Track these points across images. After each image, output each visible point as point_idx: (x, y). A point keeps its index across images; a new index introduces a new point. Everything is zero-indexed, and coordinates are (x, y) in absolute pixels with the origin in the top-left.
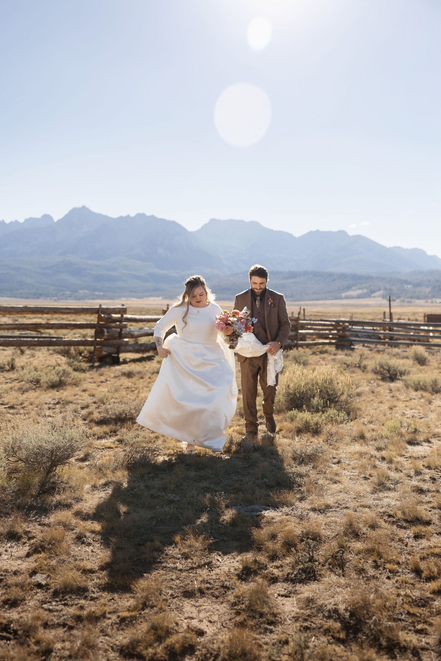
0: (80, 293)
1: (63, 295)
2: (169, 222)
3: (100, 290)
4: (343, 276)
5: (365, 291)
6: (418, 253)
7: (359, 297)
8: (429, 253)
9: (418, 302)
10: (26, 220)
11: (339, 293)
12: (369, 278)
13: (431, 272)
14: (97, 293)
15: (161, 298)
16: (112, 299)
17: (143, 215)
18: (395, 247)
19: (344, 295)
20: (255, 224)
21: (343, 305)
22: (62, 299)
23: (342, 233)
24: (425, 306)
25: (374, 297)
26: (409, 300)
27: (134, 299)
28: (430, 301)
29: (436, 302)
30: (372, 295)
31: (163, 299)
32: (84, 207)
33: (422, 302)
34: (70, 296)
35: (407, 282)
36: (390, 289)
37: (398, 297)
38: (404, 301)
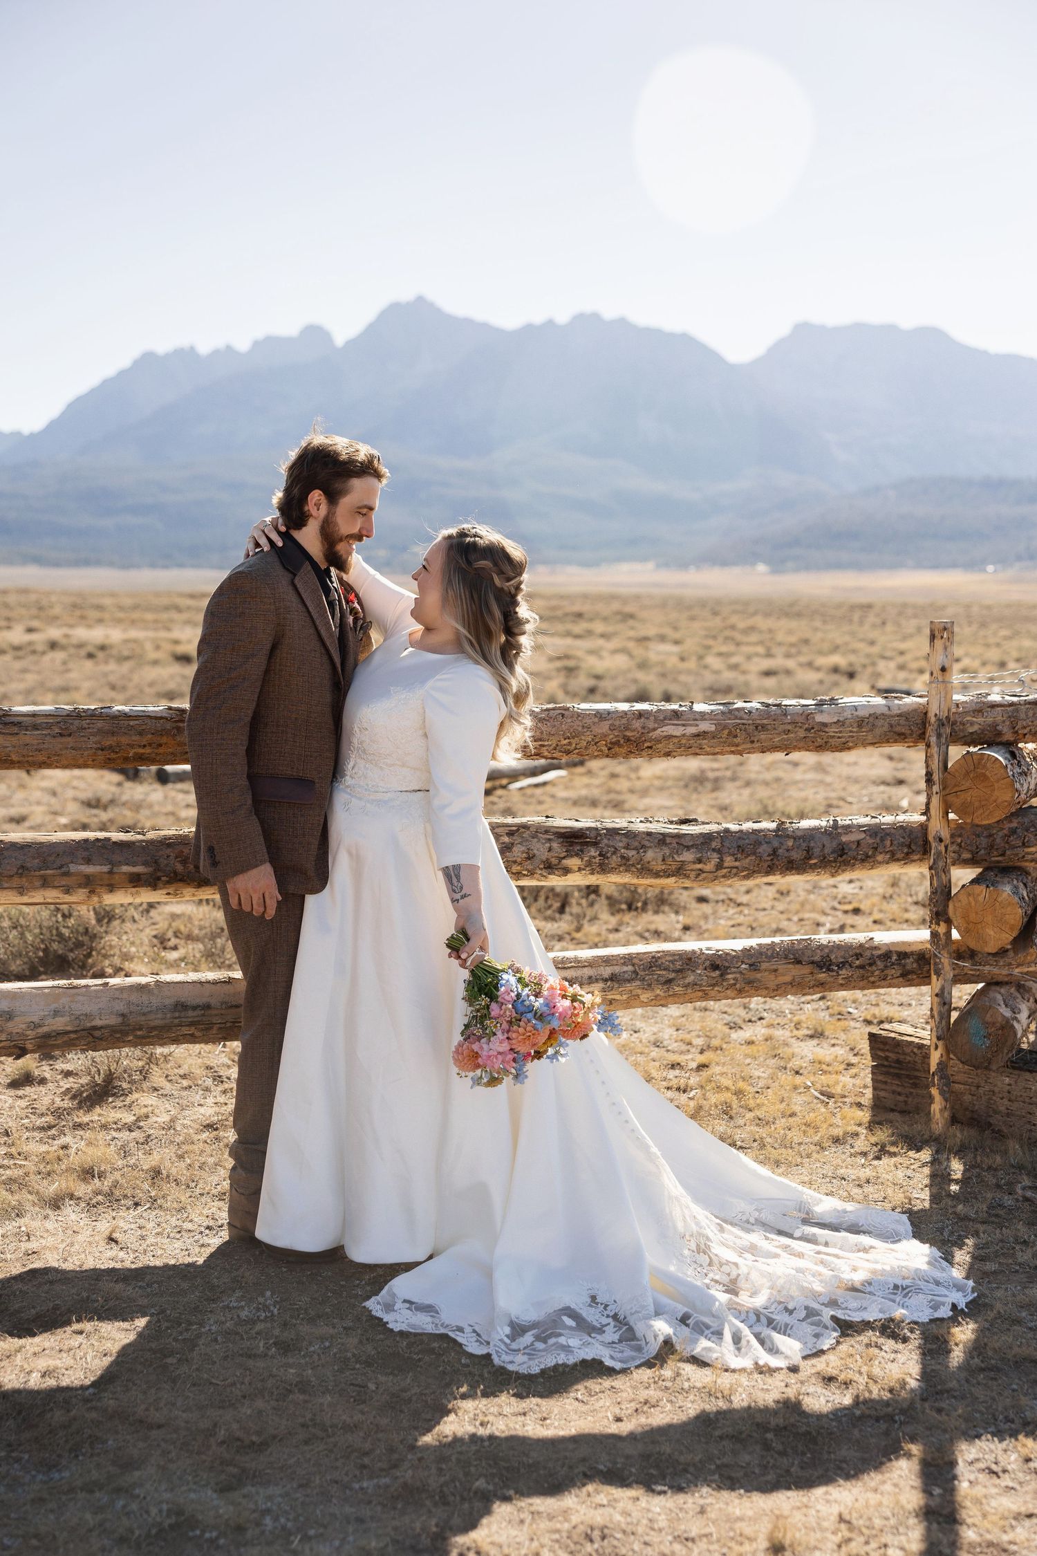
2: (671, 337)
10: (256, 344)
15: (650, 565)
17: (595, 316)
20: (932, 337)
27: (573, 570)
31: (658, 566)
32: (420, 299)
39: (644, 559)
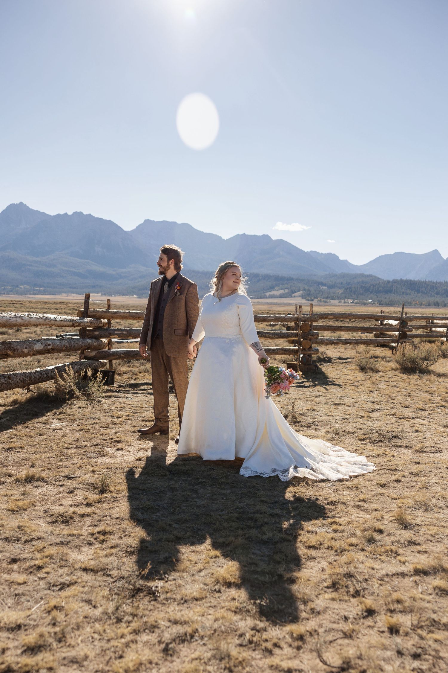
0: (21, 288)
1: (4, 289)
2: (106, 222)
3: (40, 286)
4: (267, 277)
5: (286, 291)
6: (331, 257)
7: (281, 296)
8: (341, 258)
9: (333, 302)
11: (264, 293)
12: (290, 279)
13: (343, 276)
14: (38, 288)
15: (100, 294)
16: (53, 294)
17: (81, 213)
18: (311, 251)
19: (268, 294)
20: (187, 226)
21: (268, 304)
22: (4, 294)
23: (266, 237)
24: (339, 306)
25: (294, 297)
26: (324, 300)
27: (74, 295)
28: (343, 301)
29: (348, 303)
30: (293, 295)
32: (21, 203)
33: (336, 302)
34: (12, 291)
35: (323, 284)
36: (309, 290)
37: (316, 297)
38: (320, 301)
39: (98, 292)
